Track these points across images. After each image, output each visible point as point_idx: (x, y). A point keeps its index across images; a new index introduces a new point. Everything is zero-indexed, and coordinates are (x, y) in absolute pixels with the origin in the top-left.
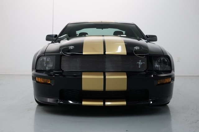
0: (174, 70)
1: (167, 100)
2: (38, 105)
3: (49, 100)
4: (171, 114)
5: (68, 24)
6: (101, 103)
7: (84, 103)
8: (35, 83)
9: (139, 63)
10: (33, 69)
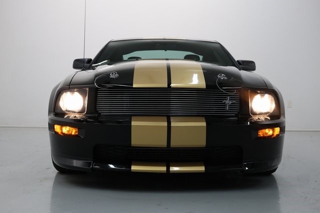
0: (284, 114)
1: (273, 165)
2: (58, 173)
3: (77, 163)
4: (280, 188)
5: (110, 42)
6: (163, 169)
7: (134, 168)
8: (53, 134)
9: (227, 102)
10: (50, 112)
